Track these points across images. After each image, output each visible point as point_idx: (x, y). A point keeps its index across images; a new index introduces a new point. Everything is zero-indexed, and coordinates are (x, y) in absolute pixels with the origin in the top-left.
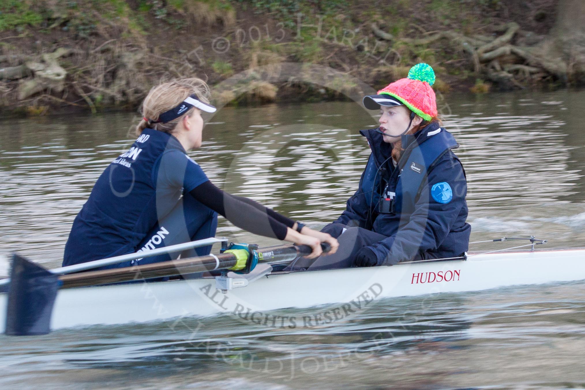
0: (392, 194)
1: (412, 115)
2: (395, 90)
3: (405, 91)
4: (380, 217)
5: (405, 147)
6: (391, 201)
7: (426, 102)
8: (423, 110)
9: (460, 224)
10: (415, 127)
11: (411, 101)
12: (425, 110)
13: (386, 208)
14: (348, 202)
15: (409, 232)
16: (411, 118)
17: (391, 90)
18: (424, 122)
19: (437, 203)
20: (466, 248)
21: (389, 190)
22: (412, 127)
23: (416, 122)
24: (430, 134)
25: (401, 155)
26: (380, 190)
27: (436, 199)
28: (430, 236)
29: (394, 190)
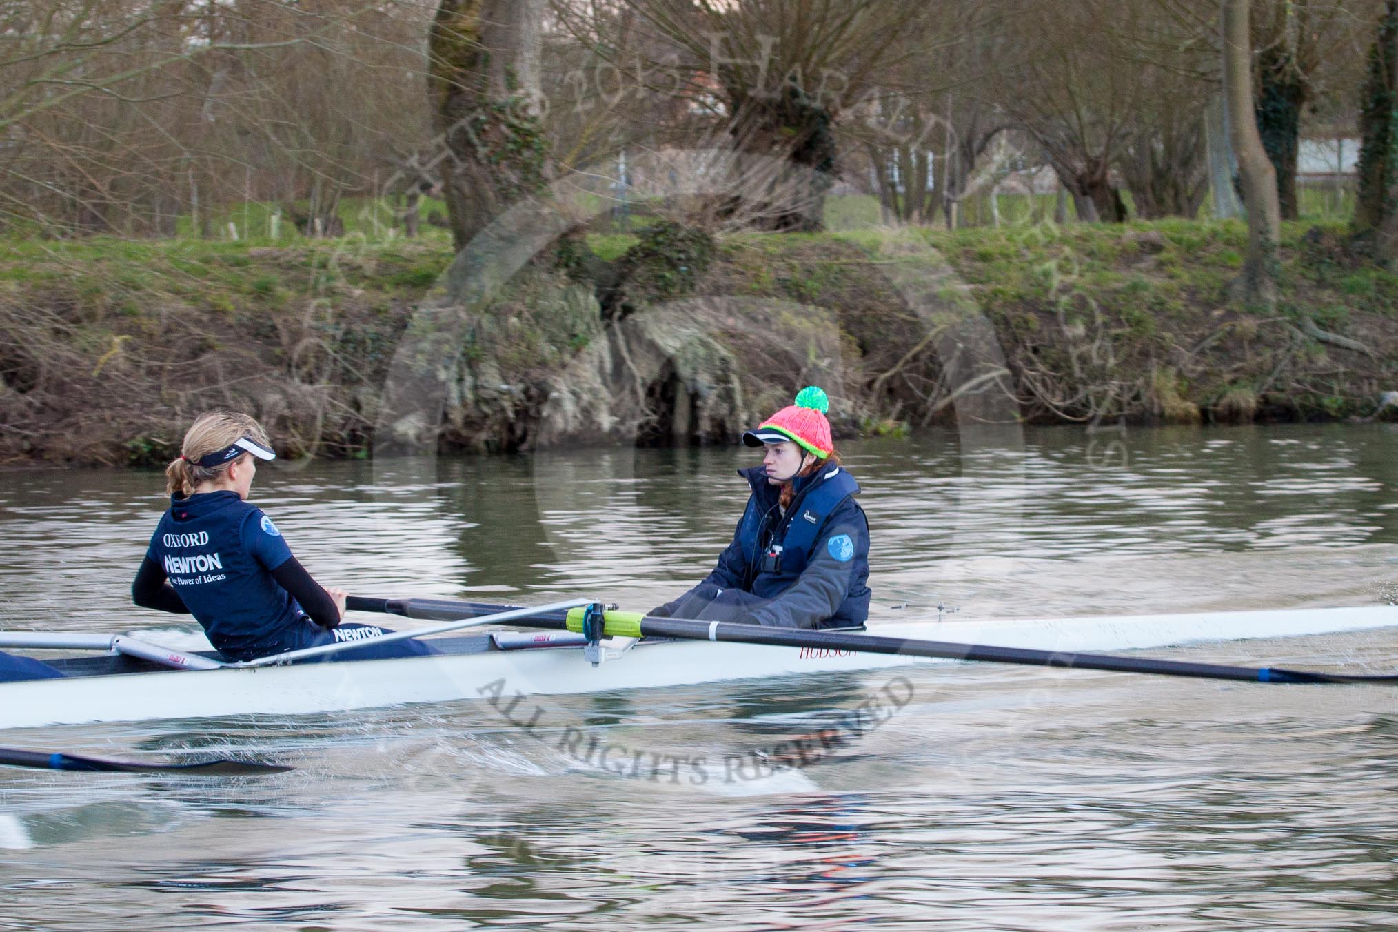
0: (778, 549)
1: (803, 452)
2: (781, 422)
3: (793, 424)
4: (762, 576)
5: (799, 490)
6: (777, 557)
7: (820, 437)
8: (818, 446)
9: (860, 588)
10: (808, 467)
11: (802, 435)
12: (819, 445)
13: (771, 565)
14: (721, 558)
15: (799, 595)
16: (803, 457)
17: (776, 423)
18: (818, 461)
19: (833, 559)
20: (865, 617)
21: (774, 543)
22: (804, 466)
23: (809, 461)
24: (828, 476)
25: (792, 501)
26: (764, 542)
27: (834, 556)
28: (824, 601)
29: (780, 543)
